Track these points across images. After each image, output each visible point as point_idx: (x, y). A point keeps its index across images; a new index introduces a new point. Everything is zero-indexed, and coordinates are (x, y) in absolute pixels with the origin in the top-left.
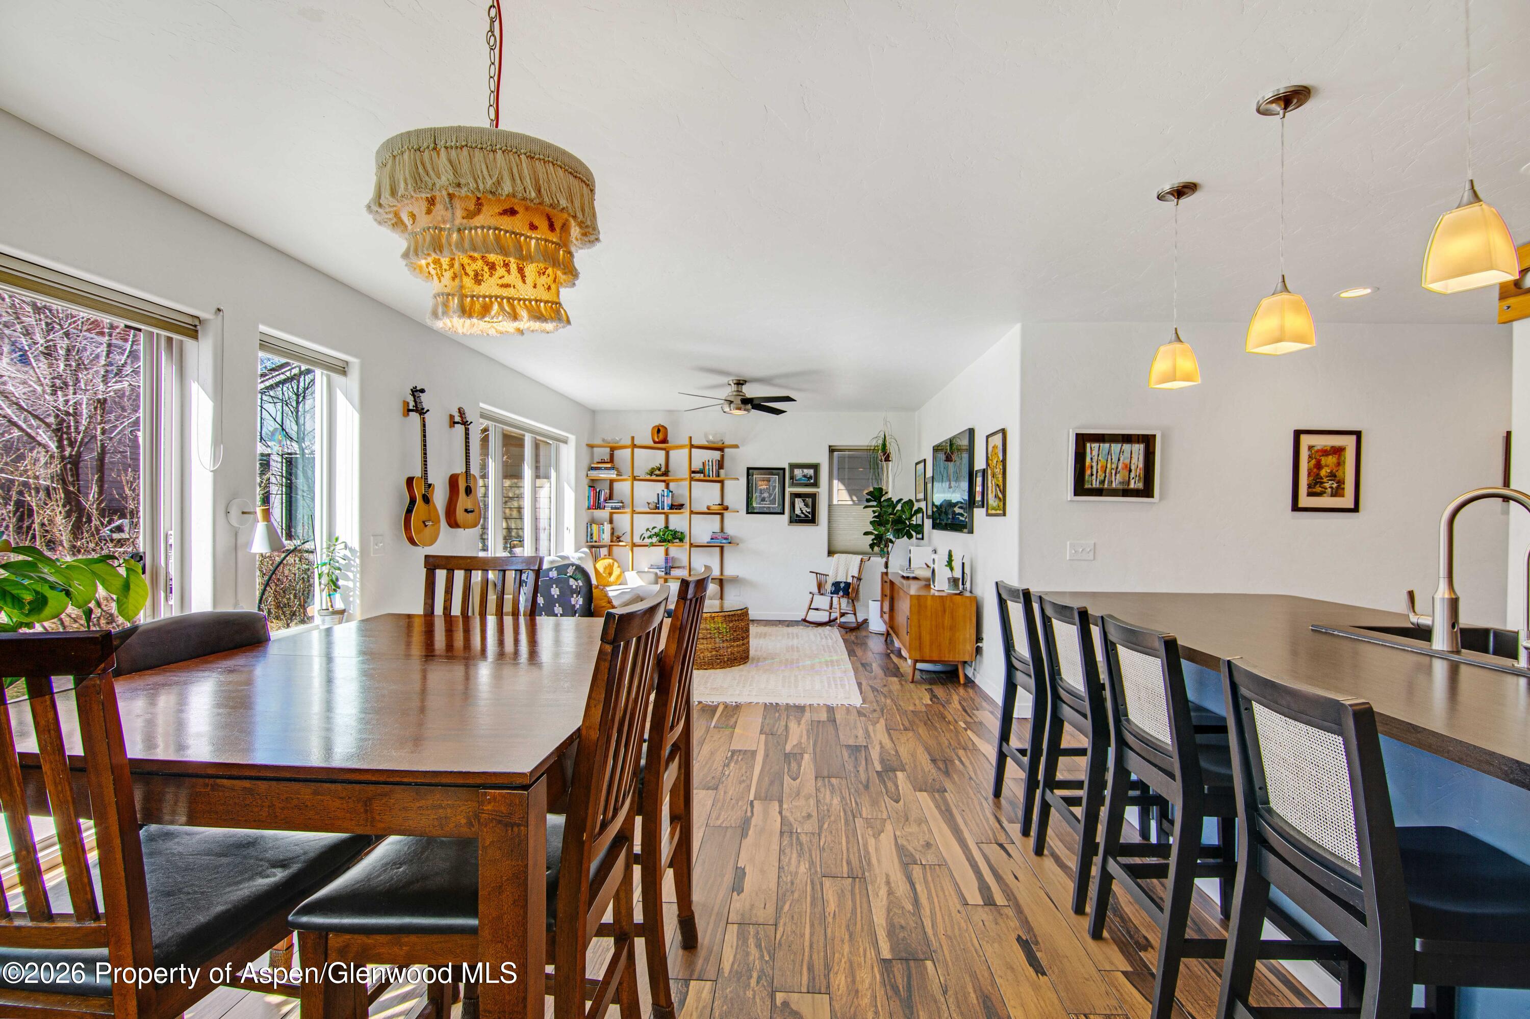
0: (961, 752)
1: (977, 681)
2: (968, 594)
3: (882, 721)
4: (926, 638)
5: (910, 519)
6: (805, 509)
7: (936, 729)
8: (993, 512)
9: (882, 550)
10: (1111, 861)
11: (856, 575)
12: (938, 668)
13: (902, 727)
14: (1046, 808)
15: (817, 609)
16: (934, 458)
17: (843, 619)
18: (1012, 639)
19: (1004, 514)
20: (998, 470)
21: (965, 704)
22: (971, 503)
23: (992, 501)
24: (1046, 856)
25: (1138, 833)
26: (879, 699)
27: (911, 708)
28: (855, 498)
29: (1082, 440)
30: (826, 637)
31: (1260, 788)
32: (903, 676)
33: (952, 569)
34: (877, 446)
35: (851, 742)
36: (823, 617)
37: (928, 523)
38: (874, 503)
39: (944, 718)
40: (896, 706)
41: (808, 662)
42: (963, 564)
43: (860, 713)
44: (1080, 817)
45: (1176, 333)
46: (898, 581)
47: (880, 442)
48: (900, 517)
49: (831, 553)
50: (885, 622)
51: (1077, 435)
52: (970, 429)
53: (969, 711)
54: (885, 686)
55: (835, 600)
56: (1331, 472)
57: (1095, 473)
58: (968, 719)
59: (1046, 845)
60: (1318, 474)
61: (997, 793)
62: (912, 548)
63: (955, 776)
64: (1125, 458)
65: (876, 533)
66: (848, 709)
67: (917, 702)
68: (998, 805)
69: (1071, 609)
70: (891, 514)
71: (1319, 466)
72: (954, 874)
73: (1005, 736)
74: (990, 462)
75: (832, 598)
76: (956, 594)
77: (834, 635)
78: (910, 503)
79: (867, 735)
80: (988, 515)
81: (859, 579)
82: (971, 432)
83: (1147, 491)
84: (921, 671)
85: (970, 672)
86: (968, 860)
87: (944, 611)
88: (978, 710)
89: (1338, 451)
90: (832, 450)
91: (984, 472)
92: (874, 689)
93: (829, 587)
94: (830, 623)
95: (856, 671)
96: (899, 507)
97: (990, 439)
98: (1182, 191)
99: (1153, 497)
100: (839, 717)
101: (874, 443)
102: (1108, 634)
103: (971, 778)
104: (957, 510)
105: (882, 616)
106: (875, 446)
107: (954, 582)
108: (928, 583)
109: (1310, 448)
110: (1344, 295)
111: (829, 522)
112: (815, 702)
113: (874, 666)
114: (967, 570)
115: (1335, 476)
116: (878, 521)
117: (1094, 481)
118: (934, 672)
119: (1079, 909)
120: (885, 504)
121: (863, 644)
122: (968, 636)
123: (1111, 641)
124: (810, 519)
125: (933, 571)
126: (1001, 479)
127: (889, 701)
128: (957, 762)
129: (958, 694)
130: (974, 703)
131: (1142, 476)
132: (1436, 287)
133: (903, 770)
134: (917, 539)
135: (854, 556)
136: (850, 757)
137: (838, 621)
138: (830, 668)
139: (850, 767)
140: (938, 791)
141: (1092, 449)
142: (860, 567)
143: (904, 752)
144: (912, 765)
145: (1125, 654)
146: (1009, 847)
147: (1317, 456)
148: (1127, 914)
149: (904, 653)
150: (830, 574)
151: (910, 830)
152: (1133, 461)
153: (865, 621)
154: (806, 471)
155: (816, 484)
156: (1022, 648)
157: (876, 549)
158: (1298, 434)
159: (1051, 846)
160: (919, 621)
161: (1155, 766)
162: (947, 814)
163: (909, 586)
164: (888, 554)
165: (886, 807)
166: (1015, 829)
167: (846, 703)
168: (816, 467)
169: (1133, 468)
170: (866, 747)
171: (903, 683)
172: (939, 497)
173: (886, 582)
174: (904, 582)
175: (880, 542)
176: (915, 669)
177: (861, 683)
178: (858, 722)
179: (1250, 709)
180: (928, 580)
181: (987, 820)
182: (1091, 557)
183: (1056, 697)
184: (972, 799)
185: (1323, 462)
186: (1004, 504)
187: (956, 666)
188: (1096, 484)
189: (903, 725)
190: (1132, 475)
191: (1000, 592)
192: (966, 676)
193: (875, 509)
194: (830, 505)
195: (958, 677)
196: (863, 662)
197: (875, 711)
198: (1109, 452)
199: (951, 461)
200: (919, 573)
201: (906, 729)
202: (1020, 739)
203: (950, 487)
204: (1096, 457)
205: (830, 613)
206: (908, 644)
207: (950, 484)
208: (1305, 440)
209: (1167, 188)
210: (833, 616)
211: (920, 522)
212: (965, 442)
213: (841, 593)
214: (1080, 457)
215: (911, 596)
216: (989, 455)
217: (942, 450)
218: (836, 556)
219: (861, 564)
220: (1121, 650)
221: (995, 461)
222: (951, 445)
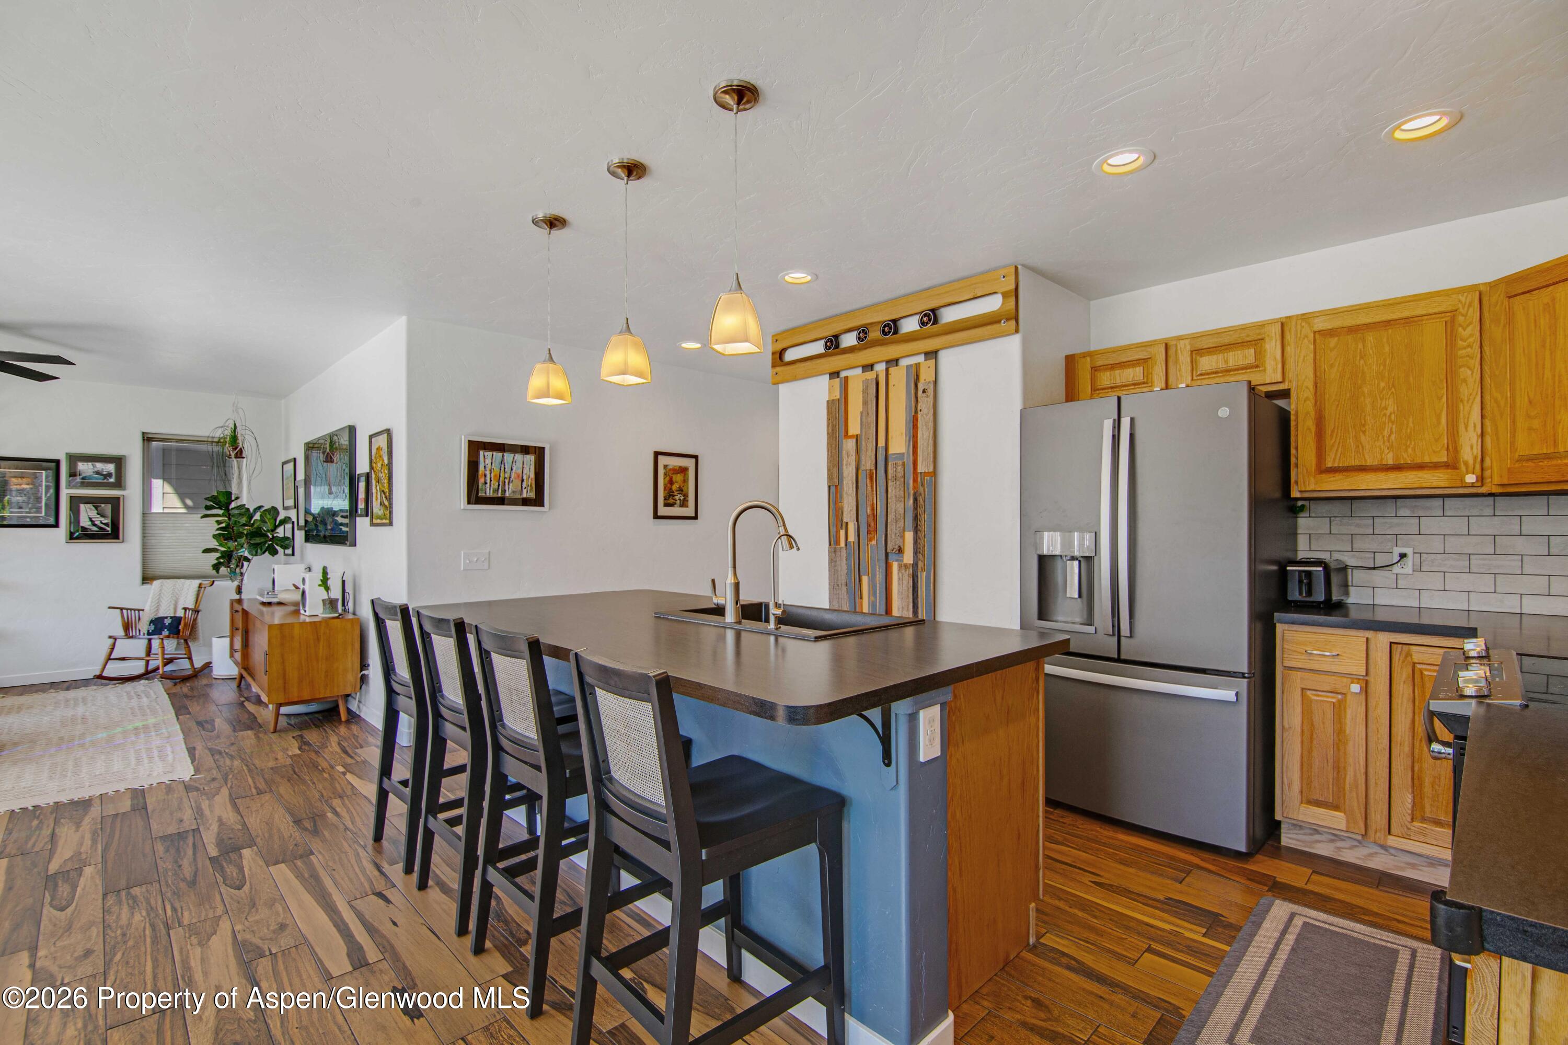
0: (336, 803)
1: (362, 715)
2: (350, 616)
3: (225, 791)
4: (293, 675)
5: (273, 531)
6: (98, 520)
7: (304, 782)
8: (379, 521)
9: (233, 572)
10: (490, 869)
11: (191, 606)
12: (313, 707)
13: (254, 791)
14: (429, 835)
15: (123, 659)
16: (307, 458)
17: (169, 668)
18: (392, 661)
19: (391, 524)
20: (383, 475)
21: (345, 744)
22: (353, 512)
23: (377, 509)
24: (431, 887)
25: (526, 831)
26: (221, 763)
27: (271, 764)
28: (189, 502)
29: (475, 447)
30: (138, 696)
31: (603, 761)
32: (261, 727)
33: (327, 589)
34: (225, 438)
35: (172, 830)
36: (138, 668)
37: (300, 535)
38: (220, 512)
39: (317, 767)
40: (247, 766)
41: (102, 735)
42: (344, 582)
43: (188, 787)
44: (461, 835)
45: (550, 353)
46: (253, 609)
47: (228, 432)
48: (259, 528)
49: (147, 579)
50: (236, 663)
51: (470, 442)
52: (350, 426)
53: (350, 752)
54: (232, 744)
55: (156, 643)
56: (680, 487)
57: (488, 481)
58: (349, 760)
59: (431, 874)
60: (671, 489)
61: (378, 837)
62: (276, 567)
63: (326, 833)
64: (517, 468)
65: (223, 549)
66: (169, 788)
67: (280, 755)
68: (378, 850)
69: (448, 621)
70: (244, 525)
71: (671, 482)
72: (317, 949)
73: (386, 770)
74: (374, 465)
75: (150, 640)
76: (334, 618)
77: (157, 690)
78: (274, 511)
79: (199, 813)
80: (372, 524)
81: (196, 611)
82: (352, 430)
83: (538, 500)
84: (288, 716)
85: (353, 706)
86: (336, 926)
87: (318, 639)
88: (362, 747)
89: (684, 470)
90: (147, 439)
91: (368, 476)
92: (213, 752)
93: (144, 626)
94: (147, 674)
95: (186, 733)
96: (257, 516)
97: (373, 440)
98: (554, 223)
99: (543, 506)
100: (151, 801)
101: (218, 434)
102: (482, 643)
103: (346, 829)
104: (340, 520)
105: (232, 656)
106: (220, 438)
107: (331, 603)
108: (296, 608)
109: (665, 467)
110: (684, 345)
111: (144, 536)
112: (109, 789)
113: (218, 722)
114: (349, 589)
115: (682, 491)
116: (227, 534)
117: (488, 490)
118: (306, 714)
119: (462, 931)
120: (236, 512)
121: (205, 697)
122: (350, 665)
123: (485, 650)
124: (113, 533)
125: (304, 593)
126: (386, 485)
127: (237, 763)
128: (330, 815)
129: (337, 734)
130: (357, 741)
131: (533, 486)
132: (718, 347)
133: (251, 843)
134: (285, 555)
135: (188, 582)
136: (167, 851)
137: (161, 671)
138: (142, 736)
139: (166, 864)
140: (301, 857)
141: (486, 459)
142: (198, 595)
143: (254, 822)
144: (266, 835)
145: (498, 660)
146: (387, 893)
147: (672, 472)
148: (511, 916)
149: (264, 698)
150: (147, 608)
151: (257, 917)
152: (525, 472)
153: (208, 665)
154: (100, 466)
155: (119, 483)
156: (403, 670)
157: (223, 570)
158: (657, 454)
159: (437, 875)
160: (282, 656)
161: (526, 763)
162: (312, 881)
163: (273, 614)
164: (242, 574)
165: (223, 901)
166: (396, 871)
167: (166, 779)
168: (119, 461)
169: (525, 478)
170: (196, 831)
171: (261, 735)
172: (316, 506)
173: (237, 611)
174: (265, 609)
175: (229, 561)
176: (278, 714)
177: (194, 748)
178: (185, 800)
179: (593, 694)
180: (296, 604)
181: (363, 870)
182: (486, 566)
183: (438, 715)
184: (346, 853)
185: (674, 479)
186: (391, 513)
187: (337, 701)
188: (489, 493)
189: (256, 788)
190: (525, 485)
191: (377, 611)
192: (349, 711)
193: (220, 519)
194: (146, 514)
195: (339, 714)
196: (200, 719)
197: (214, 779)
198: (502, 462)
199: (332, 462)
200: (283, 597)
201: (260, 792)
202: (402, 770)
203: (330, 493)
204: (490, 465)
205: (148, 662)
206: (266, 688)
207: (330, 489)
208: (662, 460)
209: (540, 215)
210: (152, 665)
211: (289, 535)
212: (344, 441)
213: (166, 632)
214: (473, 466)
215: (271, 627)
216: (373, 458)
217: (319, 448)
218: (156, 583)
219: (199, 591)
220: (495, 657)
221: (379, 465)
222: (332, 443)
